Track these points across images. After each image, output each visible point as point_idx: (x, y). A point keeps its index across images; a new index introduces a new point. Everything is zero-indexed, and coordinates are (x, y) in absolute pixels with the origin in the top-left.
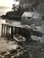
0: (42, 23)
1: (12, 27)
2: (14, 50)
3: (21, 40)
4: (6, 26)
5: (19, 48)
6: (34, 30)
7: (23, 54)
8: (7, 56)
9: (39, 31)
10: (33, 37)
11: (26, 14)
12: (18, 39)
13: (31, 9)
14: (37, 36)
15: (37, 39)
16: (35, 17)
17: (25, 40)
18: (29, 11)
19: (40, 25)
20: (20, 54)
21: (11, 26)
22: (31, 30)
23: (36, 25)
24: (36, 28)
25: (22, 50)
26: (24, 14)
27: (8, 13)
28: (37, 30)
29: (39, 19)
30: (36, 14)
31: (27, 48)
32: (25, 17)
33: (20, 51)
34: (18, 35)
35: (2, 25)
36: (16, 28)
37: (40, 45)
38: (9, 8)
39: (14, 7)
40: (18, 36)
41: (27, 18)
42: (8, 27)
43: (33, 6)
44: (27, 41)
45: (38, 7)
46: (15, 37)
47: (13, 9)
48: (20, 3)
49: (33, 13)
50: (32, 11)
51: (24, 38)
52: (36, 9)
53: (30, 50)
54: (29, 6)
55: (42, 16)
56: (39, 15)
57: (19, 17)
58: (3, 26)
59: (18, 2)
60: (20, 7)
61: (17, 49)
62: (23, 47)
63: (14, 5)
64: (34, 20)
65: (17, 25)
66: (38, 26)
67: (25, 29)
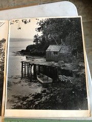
0: (72, 58)
1: (35, 65)
3: (46, 82)
4: (27, 64)
6: (62, 68)
7: (50, 99)
9: (69, 69)
10: (62, 77)
11: (52, 48)
12: (43, 80)
13: (57, 41)
14: (67, 76)
16: (63, 52)
17: (51, 81)
18: (55, 44)
19: (70, 61)
20: (46, 99)
21: (33, 64)
22: (59, 68)
23: (65, 62)
24: (65, 66)
26: (48, 48)
27: (29, 47)
28: (66, 68)
29: (68, 54)
30: (65, 47)
31: (54, 91)
32: (50, 52)
34: (42, 74)
35: (22, 62)
36: (40, 66)
39: (36, 39)
40: (43, 77)
41: (53, 53)
42: (30, 65)
43: (61, 37)
45: (67, 38)
46: (39, 77)
47: (34, 42)
48: (44, 33)
49: (60, 47)
50: (60, 43)
51: (50, 78)
52: (64, 41)
54: (55, 38)
55: (72, 49)
56: (68, 49)
57: (43, 52)
59: (41, 32)
60: (44, 39)
62: (49, 89)
63: (35, 36)
64: (62, 55)
65: (41, 62)
66: (67, 63)
67: (51, 67)
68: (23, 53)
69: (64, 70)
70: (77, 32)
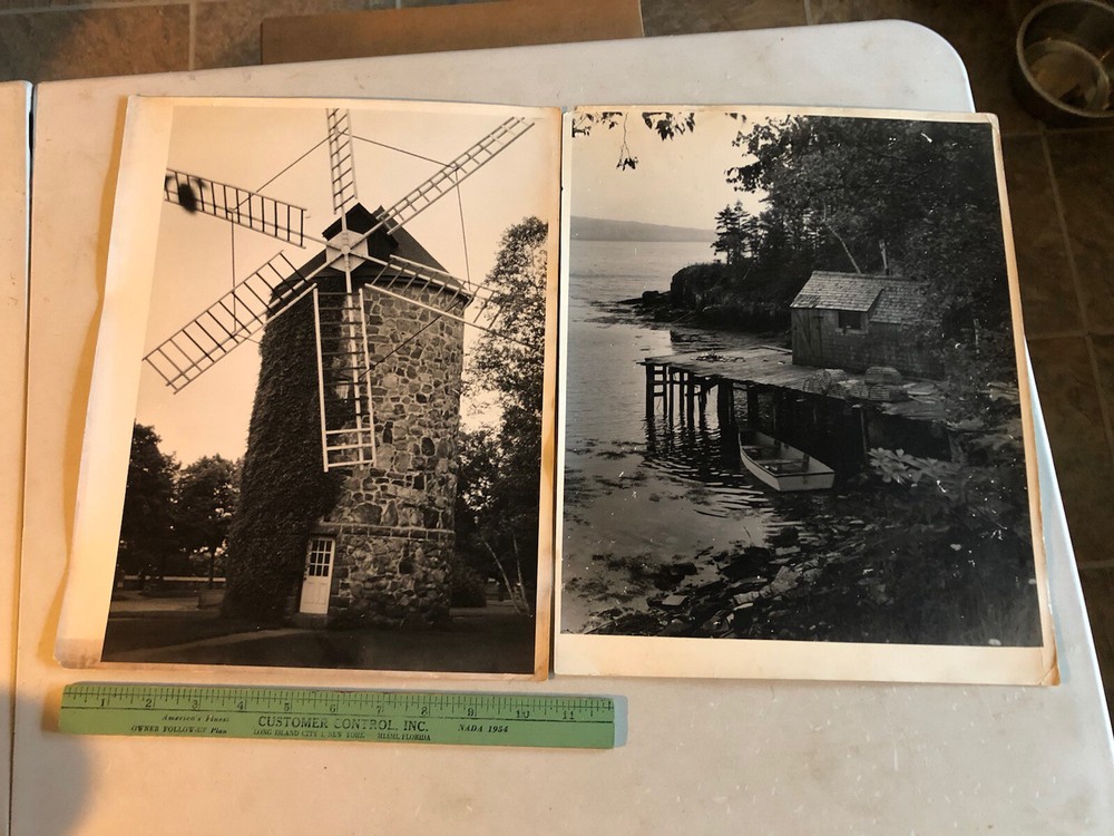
0: (943, 356)
1: (726, 387)
2: (753, 551)
3: (795, 483)
4: (677, 376)
5: (787, 538)
6: (891, 410)
7: (820, 582)
8: (702, 591)
9: (930, 414)
10: (888, 461)
11: (827, 291)
12: (779, 473)
13: (858, 250)
14: (916, 455)
15: (916, 476)
16: (892, 315)
17: (828, 482)
18: (846, 268)
19: (935, 373)
20: (800, 580)
21: (716, 379)
22: (872, 408)
23: (907, 375)
24: (902, 398)
25: (808, 550)
26: (806, 290)
27: (690, 280)
28: (910, 412)
29: (920, 328)
30: (901, 290)
31: (847, 535)
32: (816, 314)
33: (794, 560)
34: (771, 441)
35: (650, 365)
36: (754, 390)
37: (937, 518)
38: (691, 235)
39: (733, 231)
40: (776, 453)
41: (831, 319)
42: (696, 382)
43: (877, 229)
44: (840, 484)
45: (916, 237)
46: (754, 456)
47: (720, 246)
48: (775, 198)
49: (875, 285)
50: (872, 267)
51: (817, 466)
52: (896, 254)
53: (870, 553)
54: (842, 231)
55: (946, 304)
56: (920, 300)
57: (772, 308)
58: (651, 373)
59: (761, 193)
60: (776, 234)
61: (776, 541)
62: (812, 526)
63: (726, 215)
64: (884, 336)
65: (761, 366)
66: (918, 379)
67: (824, 402)
68: (651, 308)
69: (897, 417)
70: (970, 207)
